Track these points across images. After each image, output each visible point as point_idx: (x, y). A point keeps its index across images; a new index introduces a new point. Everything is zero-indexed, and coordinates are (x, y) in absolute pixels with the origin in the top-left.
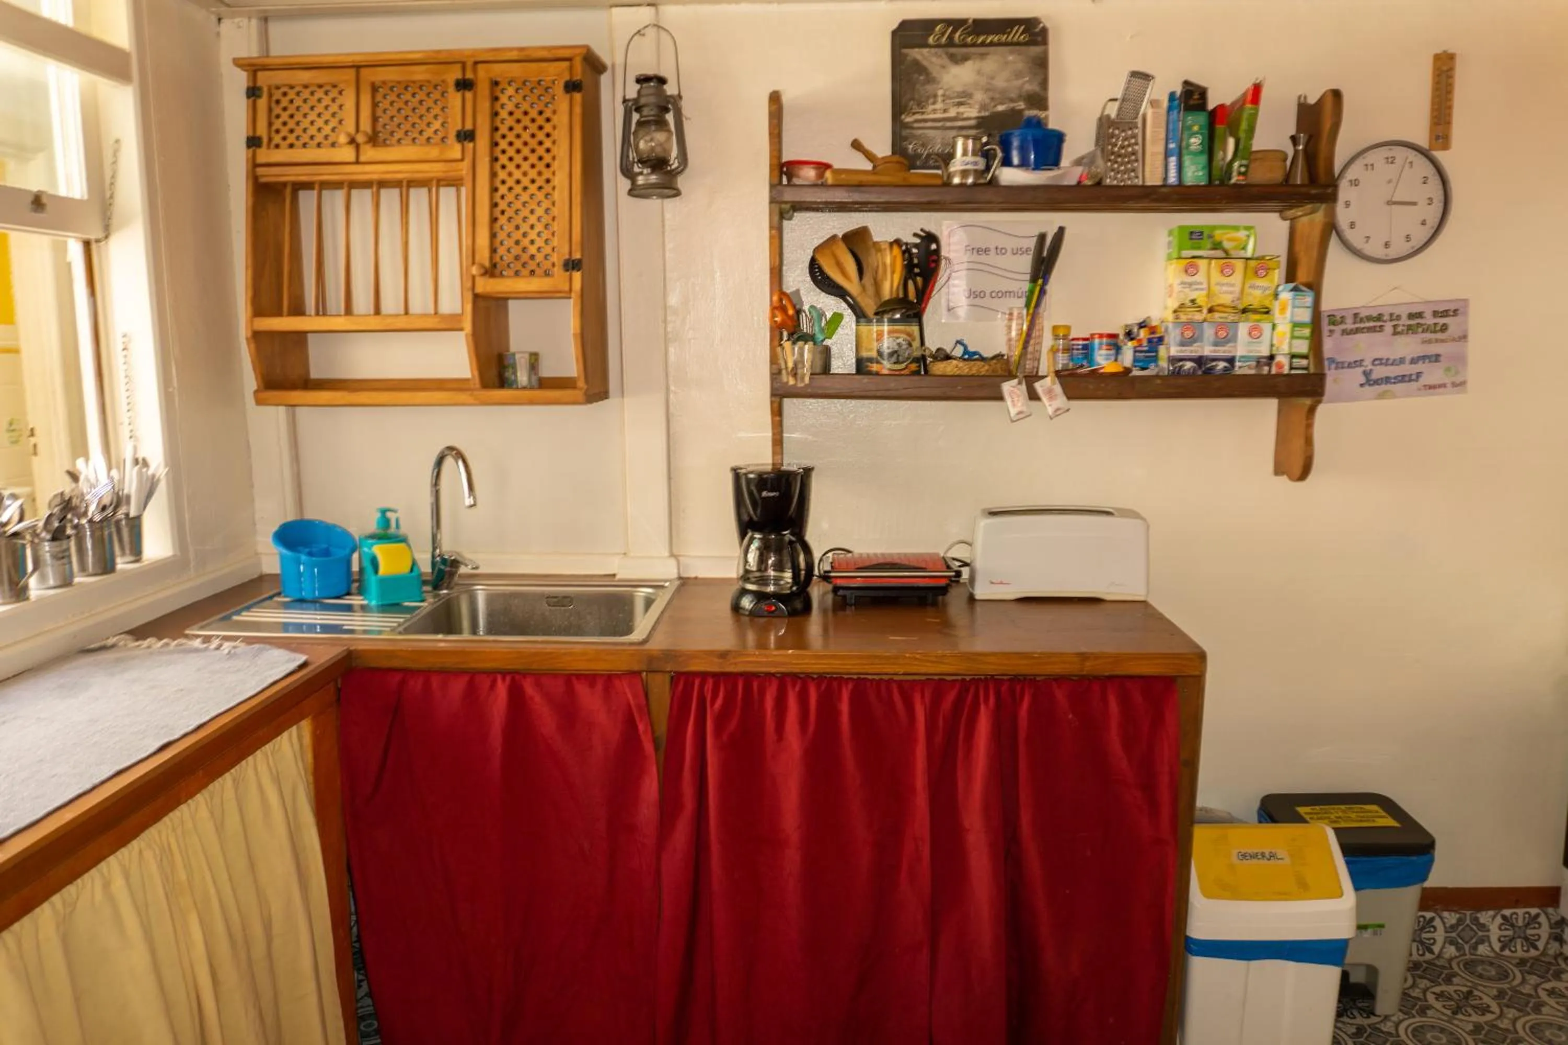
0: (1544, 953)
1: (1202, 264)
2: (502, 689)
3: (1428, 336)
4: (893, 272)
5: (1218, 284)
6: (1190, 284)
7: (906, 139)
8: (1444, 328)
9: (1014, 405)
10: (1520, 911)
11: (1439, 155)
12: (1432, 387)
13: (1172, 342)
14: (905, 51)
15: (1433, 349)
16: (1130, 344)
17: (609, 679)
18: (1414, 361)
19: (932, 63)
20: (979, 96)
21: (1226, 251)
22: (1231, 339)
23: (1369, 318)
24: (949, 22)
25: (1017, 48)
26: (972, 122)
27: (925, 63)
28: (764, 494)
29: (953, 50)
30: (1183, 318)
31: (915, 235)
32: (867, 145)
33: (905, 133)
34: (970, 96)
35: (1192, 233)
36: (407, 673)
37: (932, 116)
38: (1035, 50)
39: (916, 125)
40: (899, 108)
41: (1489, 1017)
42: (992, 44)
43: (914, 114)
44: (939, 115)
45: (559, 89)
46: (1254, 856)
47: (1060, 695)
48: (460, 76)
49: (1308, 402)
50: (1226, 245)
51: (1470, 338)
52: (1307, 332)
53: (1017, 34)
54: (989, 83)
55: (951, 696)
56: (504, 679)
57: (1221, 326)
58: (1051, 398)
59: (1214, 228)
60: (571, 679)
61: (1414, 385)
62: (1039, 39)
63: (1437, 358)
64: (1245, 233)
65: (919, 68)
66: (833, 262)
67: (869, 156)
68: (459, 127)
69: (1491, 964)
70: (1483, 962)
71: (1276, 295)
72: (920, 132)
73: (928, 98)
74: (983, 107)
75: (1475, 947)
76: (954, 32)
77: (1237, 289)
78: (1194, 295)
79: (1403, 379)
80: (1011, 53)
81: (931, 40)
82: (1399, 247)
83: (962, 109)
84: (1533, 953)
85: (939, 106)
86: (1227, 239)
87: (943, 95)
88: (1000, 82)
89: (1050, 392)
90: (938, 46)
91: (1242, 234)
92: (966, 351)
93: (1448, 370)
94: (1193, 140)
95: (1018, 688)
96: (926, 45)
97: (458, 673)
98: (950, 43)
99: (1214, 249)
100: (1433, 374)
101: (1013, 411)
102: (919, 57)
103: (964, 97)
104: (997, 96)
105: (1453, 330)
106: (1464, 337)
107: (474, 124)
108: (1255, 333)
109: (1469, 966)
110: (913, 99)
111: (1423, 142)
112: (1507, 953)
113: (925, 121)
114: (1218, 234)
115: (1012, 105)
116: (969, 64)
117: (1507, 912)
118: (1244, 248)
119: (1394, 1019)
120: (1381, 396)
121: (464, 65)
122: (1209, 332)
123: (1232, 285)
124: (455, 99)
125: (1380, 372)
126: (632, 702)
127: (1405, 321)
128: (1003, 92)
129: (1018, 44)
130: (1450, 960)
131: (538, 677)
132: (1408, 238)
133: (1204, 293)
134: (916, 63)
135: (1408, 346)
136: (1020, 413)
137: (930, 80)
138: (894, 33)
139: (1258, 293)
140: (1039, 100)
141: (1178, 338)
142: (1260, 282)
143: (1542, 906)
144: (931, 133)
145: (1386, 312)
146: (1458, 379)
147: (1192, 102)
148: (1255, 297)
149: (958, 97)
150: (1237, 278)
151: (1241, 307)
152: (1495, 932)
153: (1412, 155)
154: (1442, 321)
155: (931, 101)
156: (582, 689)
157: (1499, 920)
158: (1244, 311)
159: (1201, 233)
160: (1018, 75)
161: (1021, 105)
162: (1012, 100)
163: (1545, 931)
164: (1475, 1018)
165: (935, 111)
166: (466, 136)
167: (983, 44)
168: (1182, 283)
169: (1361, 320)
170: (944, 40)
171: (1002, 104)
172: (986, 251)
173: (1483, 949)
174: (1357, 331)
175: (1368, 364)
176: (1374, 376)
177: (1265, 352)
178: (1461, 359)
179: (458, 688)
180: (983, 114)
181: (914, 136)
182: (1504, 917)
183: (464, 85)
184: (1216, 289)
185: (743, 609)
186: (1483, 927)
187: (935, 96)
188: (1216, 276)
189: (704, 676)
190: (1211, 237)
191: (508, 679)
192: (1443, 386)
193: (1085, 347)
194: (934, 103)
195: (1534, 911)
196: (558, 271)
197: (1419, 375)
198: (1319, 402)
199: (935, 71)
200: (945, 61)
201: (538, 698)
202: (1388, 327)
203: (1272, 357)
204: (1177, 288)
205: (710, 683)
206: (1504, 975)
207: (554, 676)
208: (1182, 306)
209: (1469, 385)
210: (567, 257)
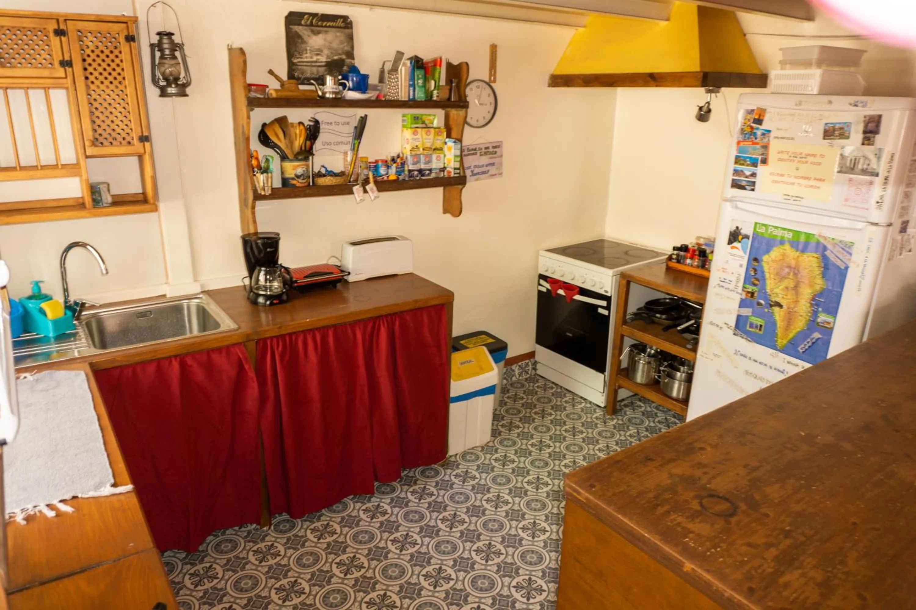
0: (531, 375)
1: (419, 130)
2: (176, 365)
3: (491, 156)
4: (300, 137)
5: (425, 139)
6: (415, 139)
7: (294, 70)
8: (496, 153)
9: (359, 197)
10: (523, 362)
11: (492, 84)
12: (492, 175)
13: (409, 163)
14: (291, 26)
15: (492, 161)
16: (395, 165)
17: (228, 348)
18: (487, 166)
19: (304, 34)
20: (326, 52)
21: (426, 125)
22: (429, 162)
23: (473, 150)
24: (310, 14)
25: (340, 29)
26: (323, 64)
27: (301, 33)
28: (268, 250)
29: (313, 28)
30: (413, 153)
31: (310, 120)
32: (276, 72)
33: (294, 67)
34: (322, 51)
35: (415, 117)
36: (122, 368)
37: (305, 60)
38: (348, 31)
39: (299, 64)
40: (290, 55)
41: (524, 400)
42: (330, 27)
43: (298, 58)
44: (309, 60)
45: (122, 39)
46: (464, 363)
47: (408, 317)
48: (56, 27)
49: (460, 187)
50: (427, 122)
51: (504, 156)
52: (459, 159)
53: (340, 23)
54: (330, 46)
55: (370, 326)
56: (176, 359)
57: (426, 156)
58: (373, 192)
59: (422, 115)
60: (209, 352)
61: (487, 175)
62: (349, 26)
63: (493, 164)
64: (433, 117)
65: (299, 37)
66: (273, 133)
67: (277, 78)
68: (61, 58)
69: (518, 383)
70: (515, 383)
71: (446, 143)
72: (300, 67)
73: (303, 51)
74: (328, 57)
75: (511, 379)
76: (313, 19)
77: (431, 141)
78: (417, 144)
79: (483, 173)
80: (338, 32)
81: (303, 22)
82: (482, 122)
83: (319, 57)
84: (528, 376)
85: (308, 55)
86: (427, 119)
87: (310, 50)
88: (335, 45)
89: (372, 190)
90: (306, 25)
91: (432, 118)
92: (327, 170)
93: (497, 168)
94: (419, 81)
95: (394, 317)
96: (300, 24)
97: (151, 361)
98: (311, 25)
99: (422, 124)
100: (493, 170)
101: (358, 199)
102: (297, 30)
103: (319, 52)
104: (333, 52)
105: (498, 154)
106: (501, 156)
107: (71, 57)
108: (438, 158)
109: (512, 385)
110: (296, 51)
111: (487, 80)
112: (521, 378)
113: (303, 62)
114: (424, 118)
115: (340, 57)
116: (320, 35)
117: (520, 364)
118: (432, 123)
119: (499, 409)
120: (477, 180)
121: (58, 20)
122: (422, 159)
123: (430, 139)
124: (55, 41)
125: (476, 170)
126: (241, 356)
127: (484, 150)
128: (336, 50)
129: (340, 27)
130: (506, 385)
131: (193, 355)
132: (484, 118)
133: (421, 143)
134: (296, 33)
135: (485, 160)
136: (361, 200)
137: (303, 42)
138: (287, 18)
139: (438, 142)
140: (350, 55)
141: (412, 162)
142: (440, 138)
143: (529, 359)
144: (305, 68)
145: (477, 147)
146: (501, 172)
147: (419, 65)
148: (438, 144)
149: (317, 51)
150: (431, 136)
151: (433, 147)
152: (517, 372)
153: (484, 84)
154: (495, 150)
155: (305, 52)
156: (215, 357)
157: (518, 367)
158: (434, 149)
159: (418, 117)
160: (341, 43)
161: (344, 57)
162: (340, 54)
163: (530, 367)
164: (521, 402)
165: (306, 57)
166: (66, 64)
167: (326, 26)
168: (413, 139)
169: (470, 151)
170: (309, 22)
171: (336, 56)
172: (331, 123)
173: (514, 379)
174: (469, 155)
175: (472, 168)
176: (475, 172)
177: (442, 167)
178: (501, 164)
179: (151, 370)
180: (329, 60)
181: (298, 69)
182: (519, 366)
183: (60, 33)
184: (425, 141)
185: (260, 303)
186: (513, 371)
187: (306, 50)
188: (425, 136)
189: (272, 338)
190: (421, 119)
191: (178, 360)
192: (495, 175)
193: (375, 166)
194: (306, 53)
195: (527, 361)
196: (136, 142)
197: (488, 171)
198: (464, 187)
199: (305, 38)
200: (310, 33)
201: (195, 365)
202: (478, 152)
203: (445, 168)
204: (411, 141)
205: (275, 340)
206: (523, 386)
207: (200, 352)
208: (413, 148)
209: (503, 174)
210: (140, 134)
